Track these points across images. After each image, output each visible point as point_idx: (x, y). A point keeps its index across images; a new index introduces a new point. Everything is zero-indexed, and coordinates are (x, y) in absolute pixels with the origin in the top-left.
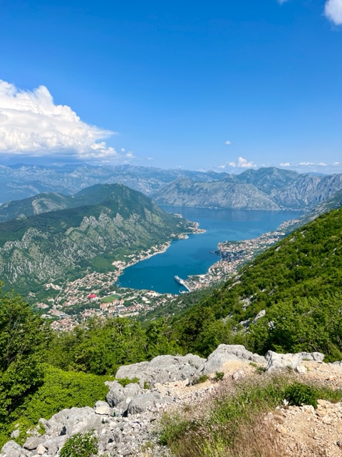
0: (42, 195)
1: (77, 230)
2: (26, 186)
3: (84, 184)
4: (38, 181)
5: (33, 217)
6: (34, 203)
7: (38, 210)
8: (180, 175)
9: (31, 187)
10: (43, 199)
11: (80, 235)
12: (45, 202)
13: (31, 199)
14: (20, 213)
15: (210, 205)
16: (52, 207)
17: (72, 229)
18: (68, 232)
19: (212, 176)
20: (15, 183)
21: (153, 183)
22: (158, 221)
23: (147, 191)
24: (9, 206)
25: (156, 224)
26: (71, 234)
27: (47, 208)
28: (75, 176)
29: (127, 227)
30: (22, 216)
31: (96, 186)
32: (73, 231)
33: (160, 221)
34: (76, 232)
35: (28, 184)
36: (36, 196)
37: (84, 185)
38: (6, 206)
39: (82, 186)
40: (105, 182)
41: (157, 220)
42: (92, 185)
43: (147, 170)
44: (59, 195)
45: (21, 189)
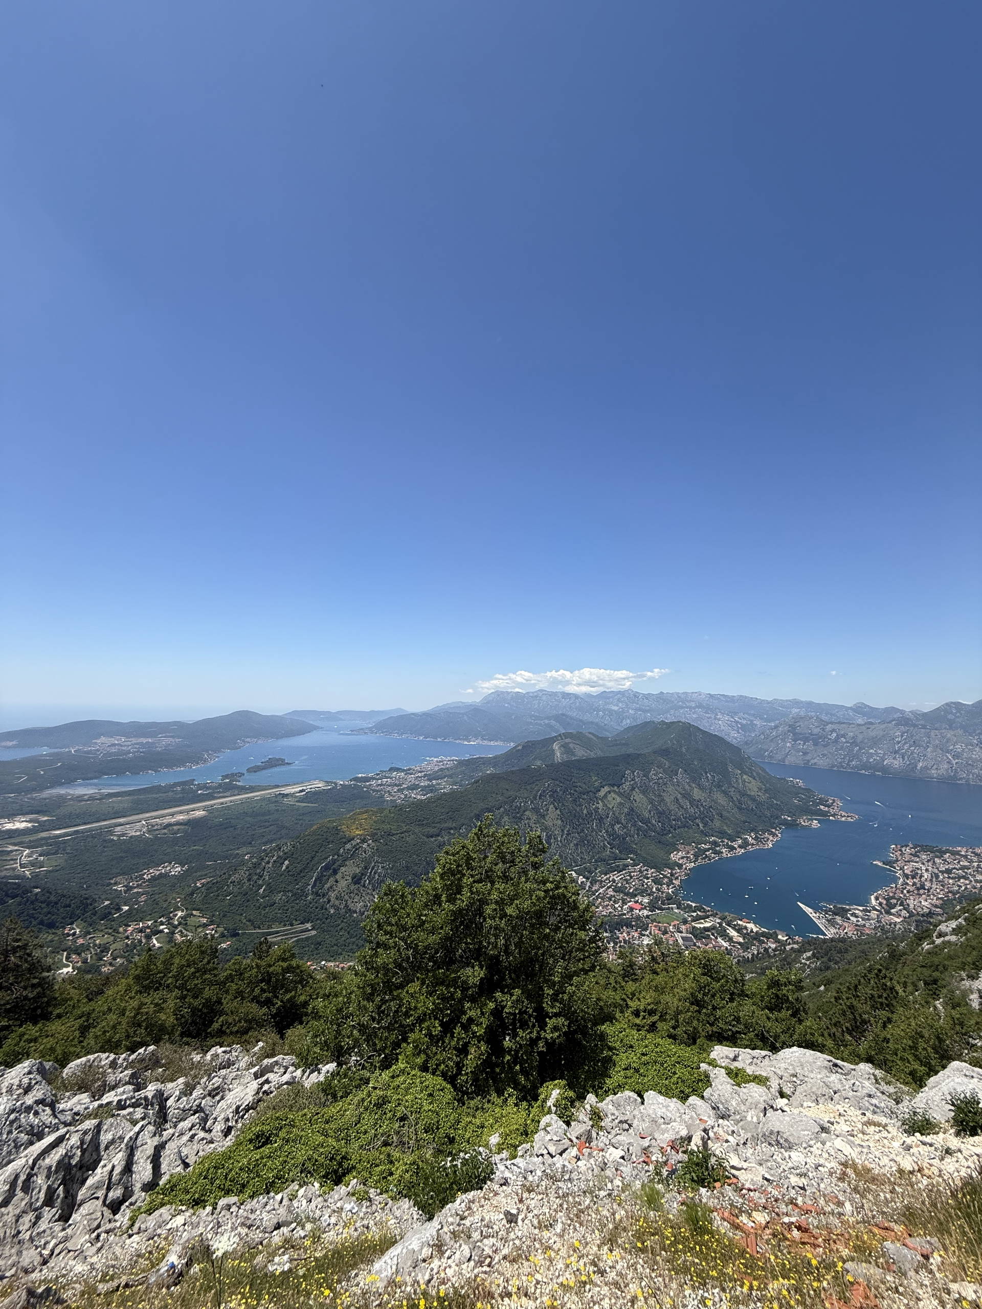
0: (566, 735)
1: (614, 791)
2: (547, 721)
3: (628, 721)
4: (563, 715)
5: (552, 765)
6: (556, 746)
7: (559, 755)
8: (795, 711)
9: (553, 722)
10: (568, 740)
11: (619, 799)
12: (571, 745)
13: (553, 740)
14: (535, 759)
15: (865, 766)
16: (580, 753)
17: (606, 789)
18: (602, 793)
19: (864, 714)
20: (533, 716)
21: (744, 722)
22: (756, 790)
23: (734, 736)
24: (524, 747)
25: (753, 793)
26: (605, 796)
27: (573, 754)
28: (616, 708)
29: (697, 794)
30: (539, 763)
31: (646, 724)
32: (609, 792)
33: (760, 789)
34: (613, 795)
35: (548, 718)
36: (560, 735)
37: (627, 723)
38: (520, 748)
39: (624, 722)
40: (661, 718)
41: (753, 787)
42: (639, 722)
43: (731, 699)
44: (590, 736)
45: (540, 725)
